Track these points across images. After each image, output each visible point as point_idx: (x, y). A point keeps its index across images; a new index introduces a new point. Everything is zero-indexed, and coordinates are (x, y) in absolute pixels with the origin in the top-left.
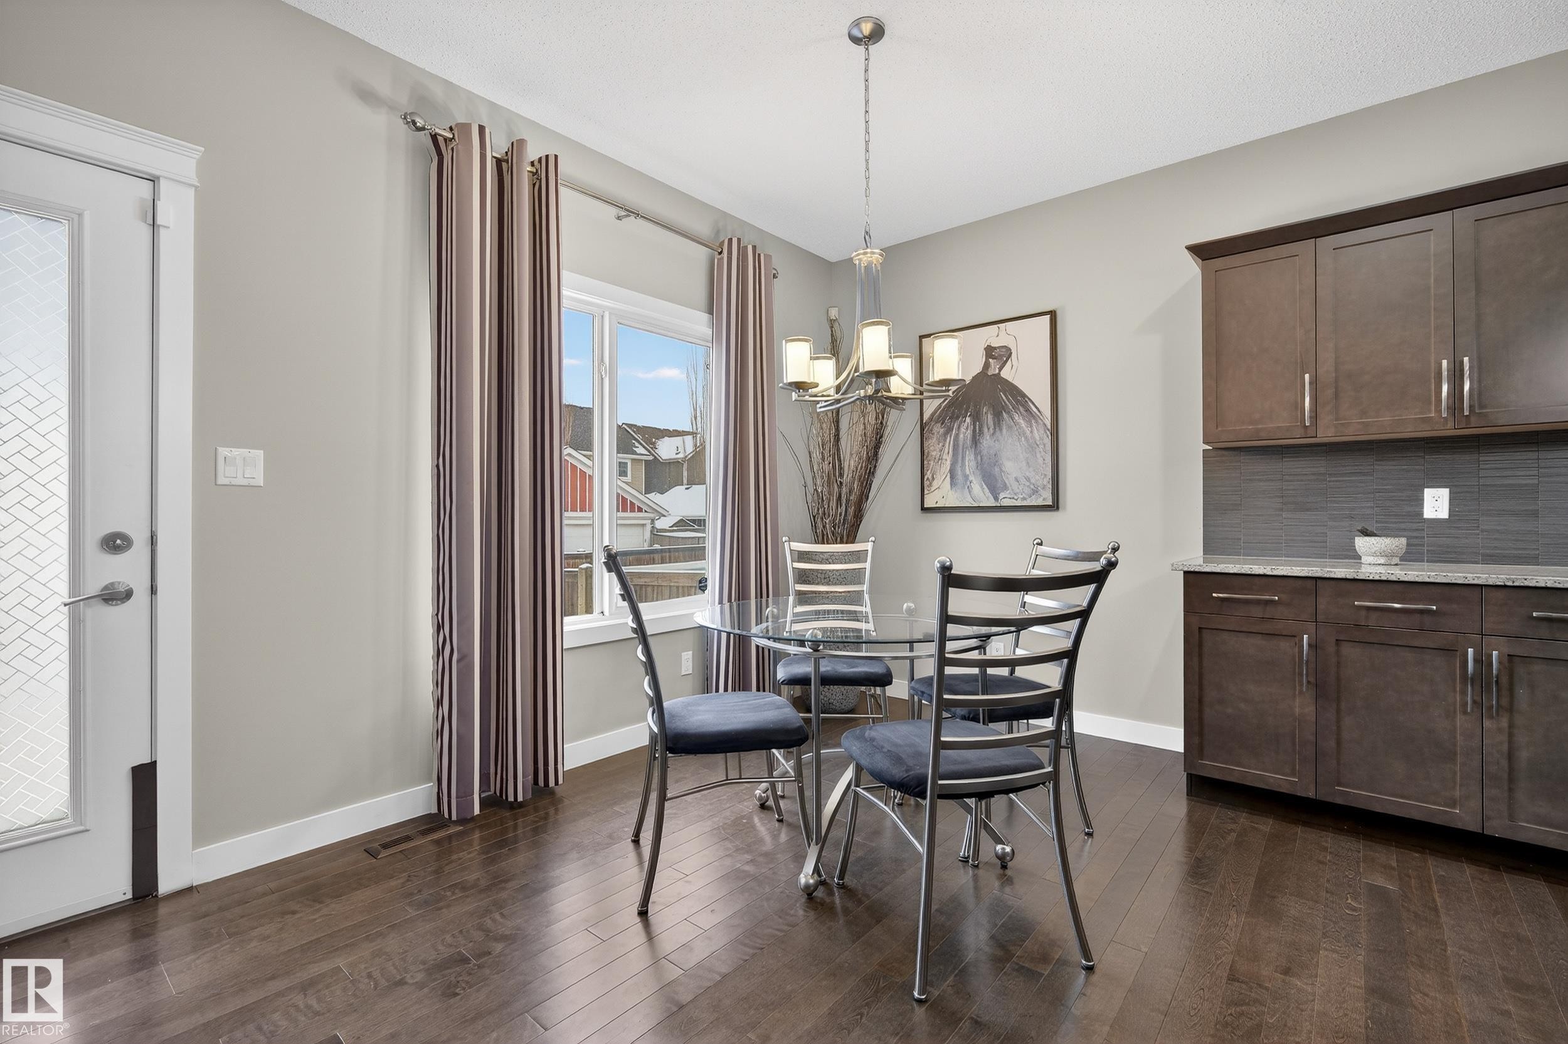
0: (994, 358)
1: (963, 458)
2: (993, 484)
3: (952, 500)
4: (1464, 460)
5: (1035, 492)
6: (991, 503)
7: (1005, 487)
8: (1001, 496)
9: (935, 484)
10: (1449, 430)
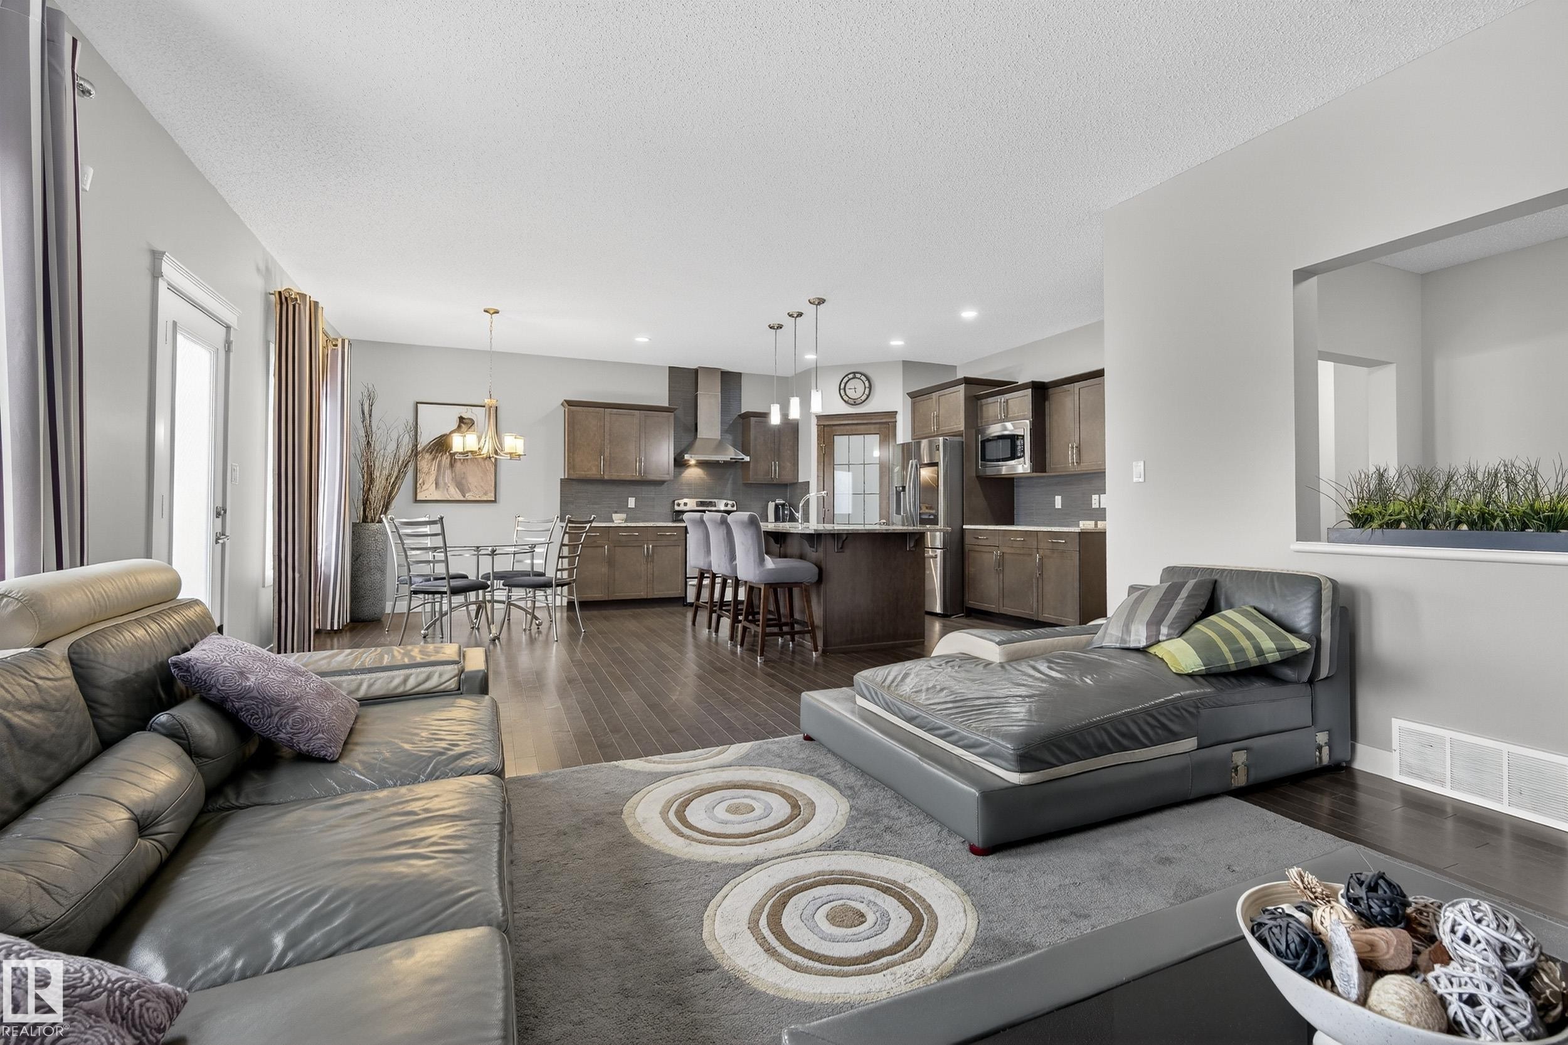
0: (463, 423)
1: (444, 473)
2: (461, 487)
3: (437, 496)
4: (638, 488)
5: (486, 494)
6: (462, 498)
7: (470, 491)
8: (467, 495)
9: (424, 487)
10: (638, 478)
